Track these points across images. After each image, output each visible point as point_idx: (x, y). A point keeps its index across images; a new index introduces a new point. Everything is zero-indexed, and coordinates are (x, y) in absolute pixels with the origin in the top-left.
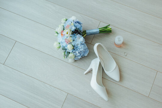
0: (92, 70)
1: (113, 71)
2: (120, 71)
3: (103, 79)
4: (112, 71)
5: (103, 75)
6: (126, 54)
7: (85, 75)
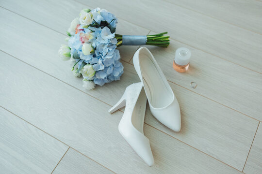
0: (125, 107)
1: (167, 108)
2: (182, 114)
3: (146, 126)
4: (165, 107)
5: (147, 118)
6: (194, 85)
7: (110, 115)
